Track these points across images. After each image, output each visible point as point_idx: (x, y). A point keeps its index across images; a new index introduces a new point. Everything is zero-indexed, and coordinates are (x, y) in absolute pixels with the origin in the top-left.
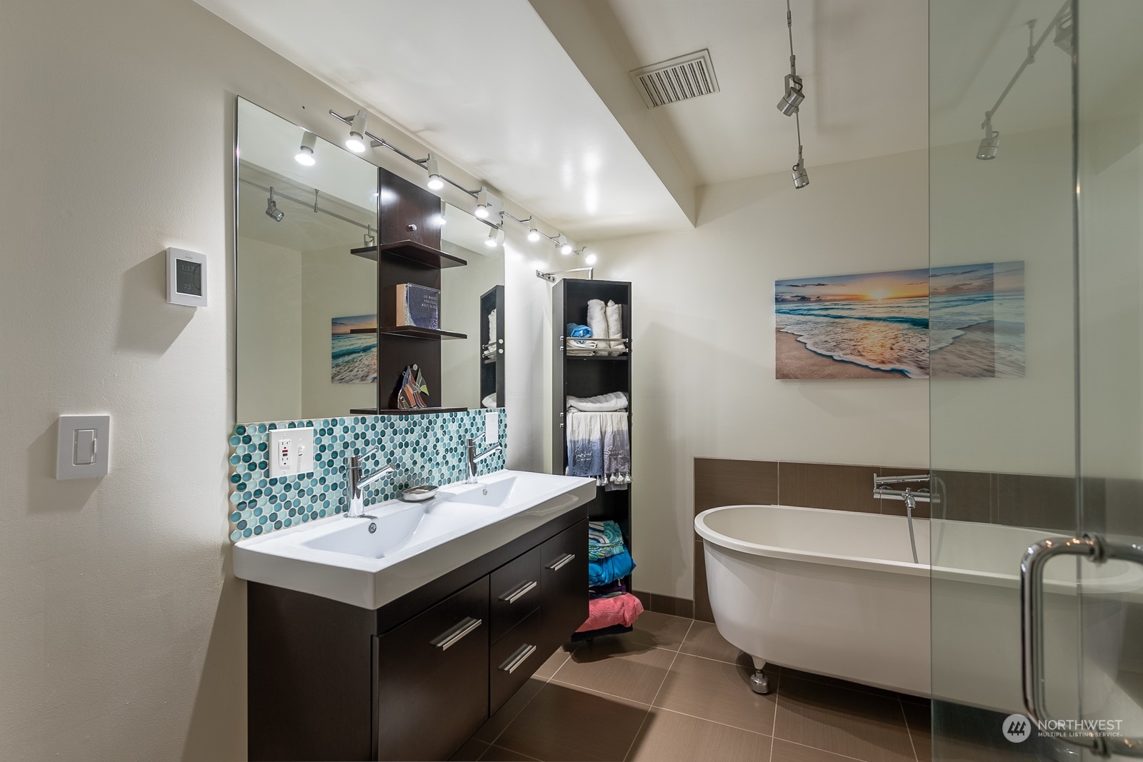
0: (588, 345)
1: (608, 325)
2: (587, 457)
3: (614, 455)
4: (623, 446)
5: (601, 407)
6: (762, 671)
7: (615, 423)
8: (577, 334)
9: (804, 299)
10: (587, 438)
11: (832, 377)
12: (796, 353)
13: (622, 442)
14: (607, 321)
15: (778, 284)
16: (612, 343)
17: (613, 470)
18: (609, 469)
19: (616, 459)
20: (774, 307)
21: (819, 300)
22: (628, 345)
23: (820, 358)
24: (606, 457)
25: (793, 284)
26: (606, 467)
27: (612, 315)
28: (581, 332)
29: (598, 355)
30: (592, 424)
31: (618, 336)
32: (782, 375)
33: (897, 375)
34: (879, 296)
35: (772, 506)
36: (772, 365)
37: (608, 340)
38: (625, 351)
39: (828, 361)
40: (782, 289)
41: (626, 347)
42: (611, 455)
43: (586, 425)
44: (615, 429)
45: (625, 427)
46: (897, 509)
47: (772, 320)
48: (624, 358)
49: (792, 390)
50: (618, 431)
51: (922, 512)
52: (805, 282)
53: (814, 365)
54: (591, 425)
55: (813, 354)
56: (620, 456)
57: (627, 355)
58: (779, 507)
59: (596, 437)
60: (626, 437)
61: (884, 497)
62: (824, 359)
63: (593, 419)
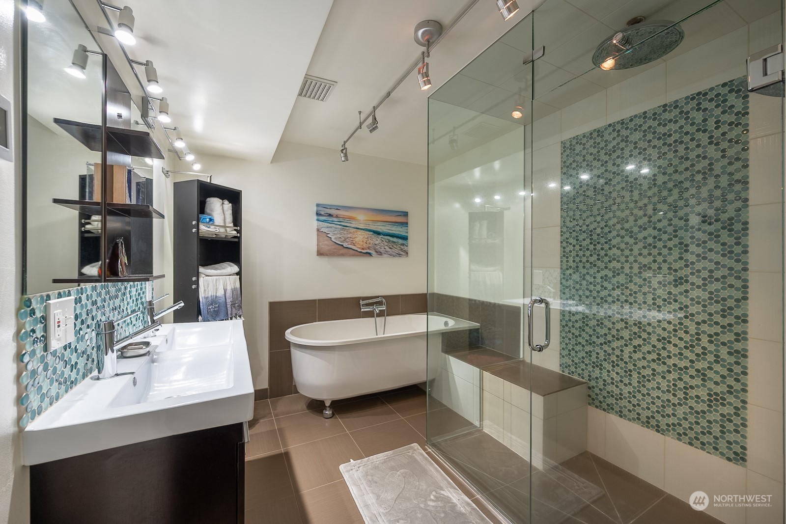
0: (212, 229)
1: (225, 217)
2: (215, 307)
3: (233, 305)
4: (237, 298)
5: (222, 273)
6: (329, 406)
7: (232, 283)
8: (204, 221)
9: (330, 215)
10: (215, 294)
11: (343, 255)
12: (327, 242)
13: (237, 295)
14: (224, 214)
15: (318, 205)
16: (228, 229)
17: (234, 315)
18: (231, 314)
19: (234, 307)
20: (316, 217)
21: (337, 217)
22: (239, 232)
23: (338, 246)
24: (229, 306)
25: (325, 207)
26: (229, 313)
27: (227, 210)
28: (208, 220)
29: (218, 236)
30: (217, 284)
31: (232, 225)
32: (320, 253)
33: (368, 255)
34: (362, 218)
35: (314, 323)
36: (315, 249)
37: (225, 227)
38: (237, 235)
39: (341, 247)
40: (320, 208)
41: (238, 233)
42: (232, 304)
43: (213, 286)
44: (233, 287)
45: (238, 285)
46: (370, 314)
47: (315, 224)
48: (236, 240)
49: (324, 261)
50: (234, 288)
51: (381, 314)
52: (331, 207)
53: (335, 249)
54: (216, 286)
55: (334, 243)
56: (237, 305)
57: (239, 238)
58: (317, 323)
59: (221, 293)
60: (239, 292)
61: (365, 310)
62: (339, 246)
63: (217, 281)
